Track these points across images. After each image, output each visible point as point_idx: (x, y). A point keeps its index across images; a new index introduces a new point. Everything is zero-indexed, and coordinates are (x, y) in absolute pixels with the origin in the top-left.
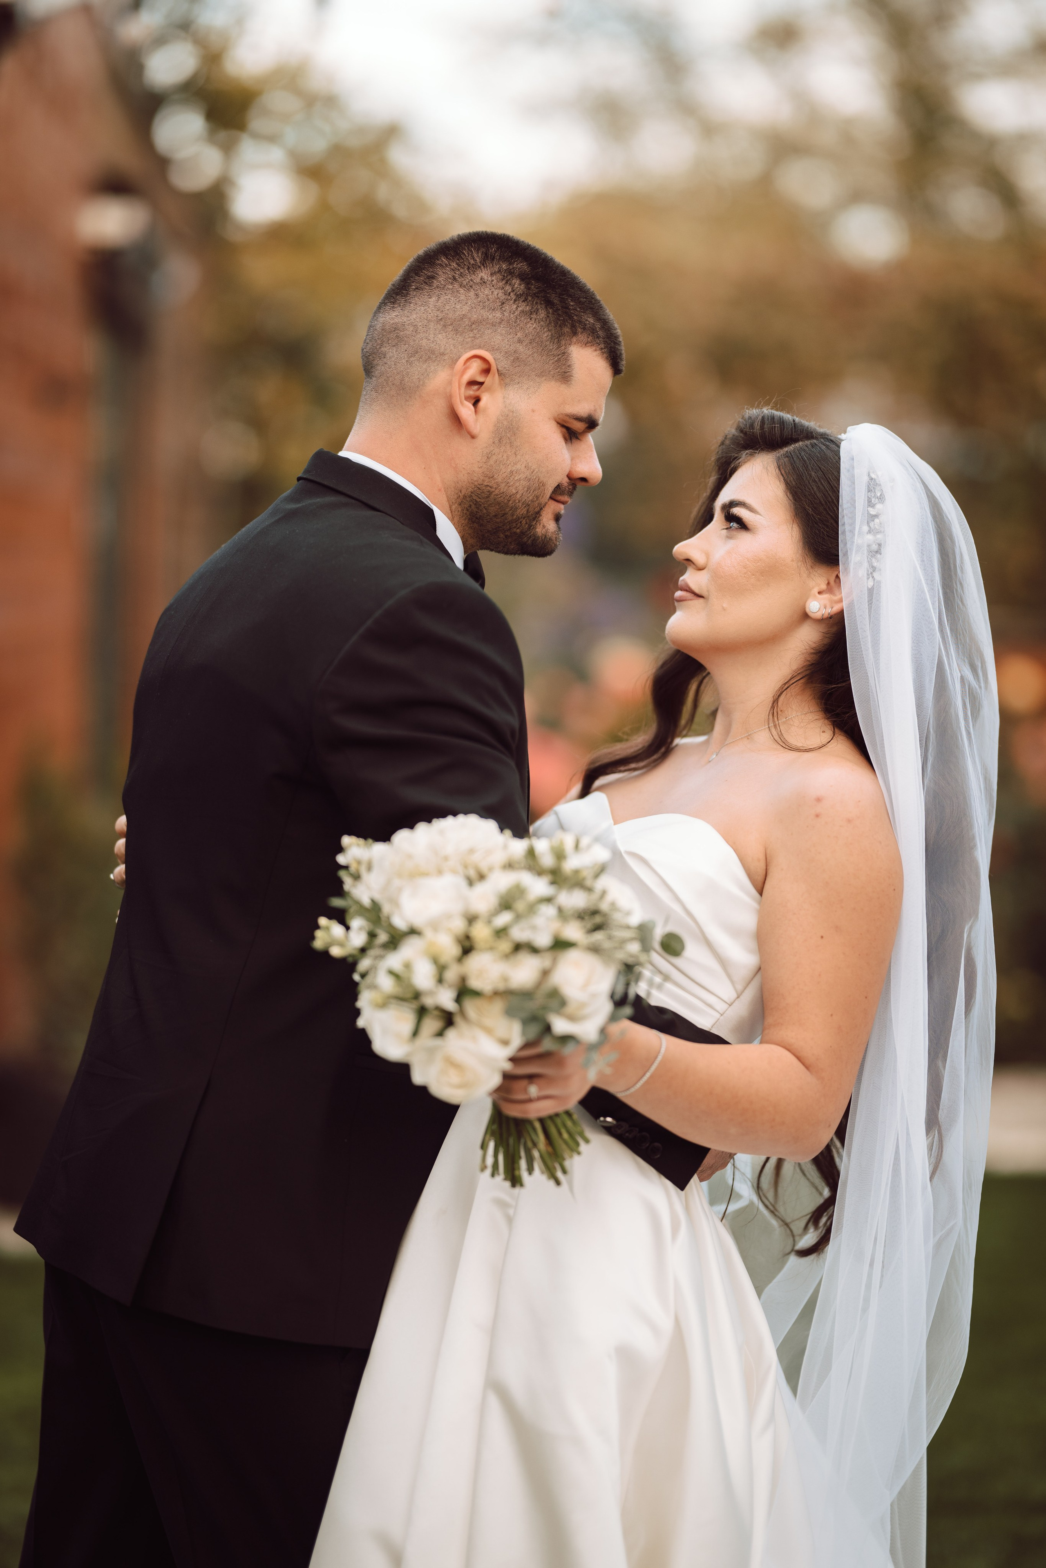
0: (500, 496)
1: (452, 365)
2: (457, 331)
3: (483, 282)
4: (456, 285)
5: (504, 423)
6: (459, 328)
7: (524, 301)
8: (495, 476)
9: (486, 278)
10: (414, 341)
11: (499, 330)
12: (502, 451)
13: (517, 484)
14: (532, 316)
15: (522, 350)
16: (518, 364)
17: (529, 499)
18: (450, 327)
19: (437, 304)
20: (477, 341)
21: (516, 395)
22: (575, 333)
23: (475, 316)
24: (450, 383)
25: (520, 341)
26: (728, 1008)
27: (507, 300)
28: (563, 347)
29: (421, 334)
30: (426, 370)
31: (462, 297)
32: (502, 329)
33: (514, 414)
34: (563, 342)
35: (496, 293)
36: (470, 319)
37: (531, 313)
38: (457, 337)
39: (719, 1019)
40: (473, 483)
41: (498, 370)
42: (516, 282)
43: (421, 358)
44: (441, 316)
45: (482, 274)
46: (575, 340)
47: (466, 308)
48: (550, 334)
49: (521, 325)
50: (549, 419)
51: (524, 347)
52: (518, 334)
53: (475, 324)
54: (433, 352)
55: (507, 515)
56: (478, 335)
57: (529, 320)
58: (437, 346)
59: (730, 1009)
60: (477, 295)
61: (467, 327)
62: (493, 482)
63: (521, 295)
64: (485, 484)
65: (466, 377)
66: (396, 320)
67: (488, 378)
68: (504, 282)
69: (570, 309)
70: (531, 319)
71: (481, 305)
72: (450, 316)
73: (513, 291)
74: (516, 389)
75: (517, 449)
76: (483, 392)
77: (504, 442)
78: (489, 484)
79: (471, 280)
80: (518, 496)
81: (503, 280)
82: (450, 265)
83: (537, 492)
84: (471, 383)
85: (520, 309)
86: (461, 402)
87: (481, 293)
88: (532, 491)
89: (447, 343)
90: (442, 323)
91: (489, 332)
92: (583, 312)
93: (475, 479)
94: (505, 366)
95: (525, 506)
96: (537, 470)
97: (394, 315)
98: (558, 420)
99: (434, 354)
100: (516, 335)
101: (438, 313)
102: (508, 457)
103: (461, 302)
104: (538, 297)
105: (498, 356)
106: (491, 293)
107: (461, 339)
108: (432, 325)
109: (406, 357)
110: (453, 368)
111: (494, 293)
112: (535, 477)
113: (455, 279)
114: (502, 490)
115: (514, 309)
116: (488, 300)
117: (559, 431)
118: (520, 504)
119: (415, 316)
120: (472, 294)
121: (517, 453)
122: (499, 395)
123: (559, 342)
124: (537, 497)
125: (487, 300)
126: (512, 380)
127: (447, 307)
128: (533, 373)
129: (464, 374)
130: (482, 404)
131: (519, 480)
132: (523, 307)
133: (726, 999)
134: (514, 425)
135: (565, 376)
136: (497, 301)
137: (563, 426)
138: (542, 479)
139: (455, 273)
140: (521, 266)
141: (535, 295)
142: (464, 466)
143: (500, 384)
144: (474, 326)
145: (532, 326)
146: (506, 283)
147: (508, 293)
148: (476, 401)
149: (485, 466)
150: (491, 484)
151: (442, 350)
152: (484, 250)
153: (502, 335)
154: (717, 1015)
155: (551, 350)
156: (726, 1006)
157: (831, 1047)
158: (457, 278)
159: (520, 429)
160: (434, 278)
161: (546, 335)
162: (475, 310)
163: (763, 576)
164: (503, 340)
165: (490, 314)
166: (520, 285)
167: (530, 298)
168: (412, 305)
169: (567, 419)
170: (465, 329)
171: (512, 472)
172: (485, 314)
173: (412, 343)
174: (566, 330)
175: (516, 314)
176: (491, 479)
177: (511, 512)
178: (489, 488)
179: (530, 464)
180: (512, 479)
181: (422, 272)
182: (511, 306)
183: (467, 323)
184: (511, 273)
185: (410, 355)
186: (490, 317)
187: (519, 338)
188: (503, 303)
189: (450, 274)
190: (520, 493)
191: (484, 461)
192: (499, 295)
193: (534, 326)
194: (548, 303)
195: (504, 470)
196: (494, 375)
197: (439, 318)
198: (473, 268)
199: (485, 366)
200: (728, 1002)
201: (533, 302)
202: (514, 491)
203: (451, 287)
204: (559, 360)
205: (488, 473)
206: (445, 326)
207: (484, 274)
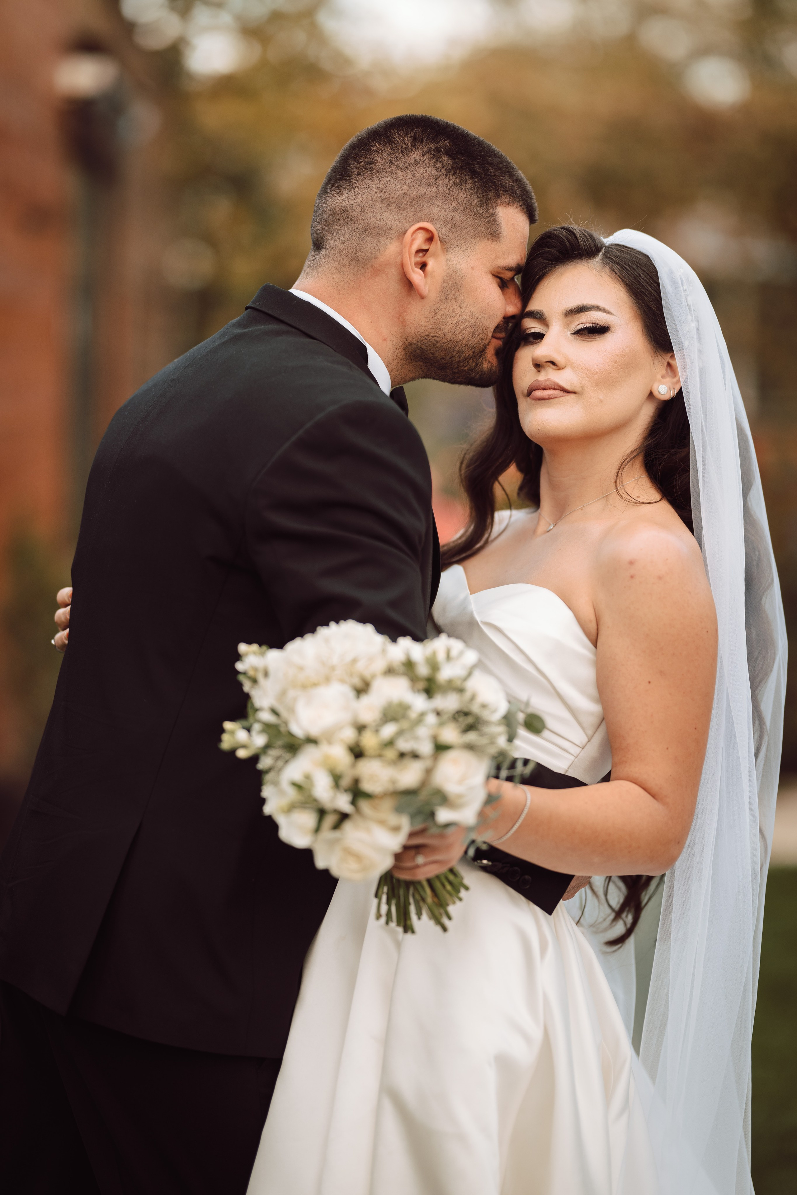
0: (446, 344)
1: (399, 238)
2: (400, 207)
3: (417, 162)
4: (394, 168)
5: (449, 283)
6: (402, 205)
7: (453, 175)
8: (442, 328)
9: (418, 158)
10: (364, 220)
11: (436, 203)
12: (449, 306)
13: (464, 332)
14: (462, 187)
15: (457, 217)
16: (455, 230)
17: (474, 343)
18: (393, 205)
19: (379, 186)
20: (419, 214)
21: (456, 256)
22: (498, 196)
23: (414, 193)
24: (401, 253)
25: (455, 210)
26: (581, 751)
27: (440, 175)
28: (491, 210)
29: (369, 214)
30: (377, 244)
31: (401, 178)
32: (438, 202)
33: (458, 274)
34: (490, 206)
35: (429, 171)
36: (410, 196)
37: (461, 185)
38: (401, 212)
39: (574, 761)
40: (419, 334)
41: (439, 237)
42: (444, 158)
43: (371, 234)
44: (384, 196)
45: (414, 156)
46: (499, 202)
47: (406, 187)
48: (479, 200)
49: (454, 196)
50: (486, 273)
51: (459, 215)
52: (453, 204)
53: (415, 200)
54: (381, 228)
55: (454, 358)
56: (419, 209)
57: (460, 191)
58: (384, 223)
59: (582, 752)
60: (413, 175)
61: (408, 203)
62: (440, 333)
63: (451, 170)
64: (432, 334)
65: (415, 248)
66: (344, 203)
67: (431, 245)
68: (434, 160)
69: (491, 176)
70: (462, 190)
71: (418, 183)
72: (392, 195)
73: (443, 167)
74: (456, 251)
75: (462, 302)
76: (428, 258)
77: (450, 298)
78: (435, 335)
79: (406, 162)
80: (464, 342)
81: (433, 158)
82: (386, 151)
83: (481, 335)
84: (419, 251)
85: (451, 182)
86: (412, 269)
87: (416, 173)
88: (477, 336)
89: (392, 219)
90: (386, 202)
91: (428, 205)
92: (502, 176)
93: (422, 331)
94: (445, 233)
95: (471, 349)
96: (480, 317)
97: (341, 198)
98: (493, 273)
99: (382, 230)
100: (451, 205)
101: (381, 194)
102: (454, 312)
103: (400, 182)
104: (465, 169)
105: (438, 225)
106: (425, 171)
107: (404, 214)
108: (377, 204)
109: (357, 234)
110: (402, 241)
111: (428, 171)
112: (479, 323)
113: (391, 162)
114: (449, 339)
115: (447, 182)
116: (424, 178)
117: (495, 282)
118: (467, 348)
119: (361, 199)
120: (409, 174)
121: (462, 306)
122: (442, 259)
123: (487, 205)
124: (482, 340)
125: (422, 178)
126: (451, 245)
127: (389, 188)
128: (469, 236)
129: (412, 245)
130: (429, 268)
131: (466, 328)
132: (453, 179)
133: (578, 743)
134: (457, 283)
135: (494, 234)
136: (431, 177)
137: (497, 277)
138: (485, 323)
139: (391, 157)
140: (445, 143)
141: (461, 168)
142: (411, 321)
143: (442, 249)
144: (414, 202)
145: (463, 196)
146: (437, 160)
147: (439, 170)
148: (423, 266)
149: (432, 320)
150: (438, 334)
151: (389, 226)
152: (413, 134)
153: (439, 206)
154: (572, 758)
155: (481, 214)
156: (580, 749)
157: (671, 776)
158: (393, 161)
159: (463, 286)
160: (372, 163)
161: (476, 202)
162: (413, 188)
163: (627, 368)
164: (441, 211)
165: (427, 190)
166: (448, 161)
167: (458, 171)
168: (356, 189)
169: (501, 270)
170: (406, 205)
171: (458, 322)
172: (422, 190)
173: (361, 222)
174: (491, 194)
175: (449, 186)
176: (438, 331)
177: (458, 355)
178: (436, 338)
179: (474, 313)
180: (458, 328)
181: (361, 159)
182: (443, 181)
183: (408, 200)
184: (438, 150)
185: (361, 233)
186: (427, 192)
187: (454, 207)
188: (436, 180)
189: (387, 159)
190: (466, 338)
191: (432, 316)
192: (432, 172)
193: (465, 195)
194: (473, 174)
195: (450, 322)
196: (437, 242)
197: (383, 198)
198: (405, 151)
199: (428, 236)
200: (581, 746)
201: (461, 174)
202: (461, 338)
203: (389, 170)
204: (489, 222)
205: (435, 326)
206: (388, 205)
207: (416, 155)
